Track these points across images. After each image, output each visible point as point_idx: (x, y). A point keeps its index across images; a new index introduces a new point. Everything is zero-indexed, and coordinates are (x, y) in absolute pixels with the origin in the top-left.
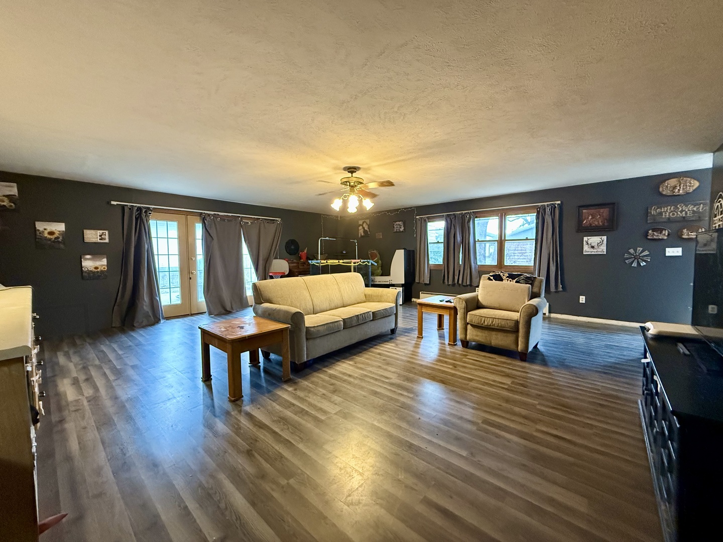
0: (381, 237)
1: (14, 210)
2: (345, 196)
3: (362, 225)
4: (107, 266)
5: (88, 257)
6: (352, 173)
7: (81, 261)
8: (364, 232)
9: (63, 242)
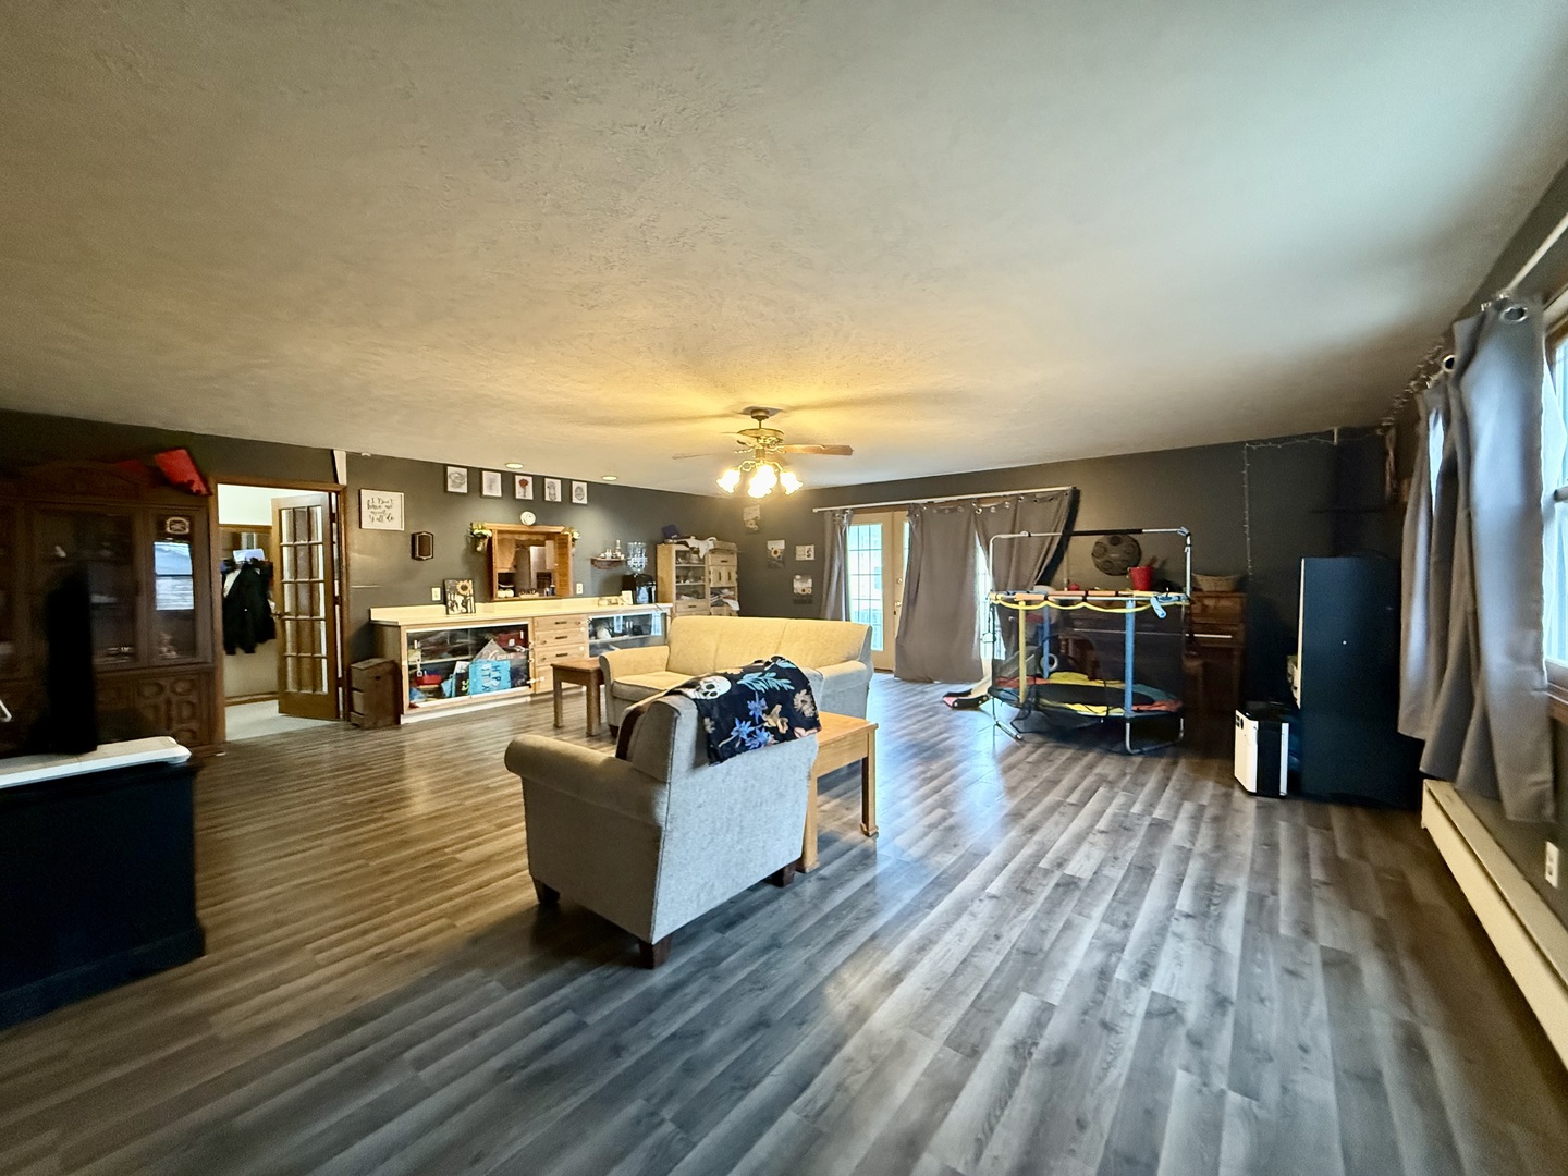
2: (747, 466)
6: (760, 421)
9: (784, 561)
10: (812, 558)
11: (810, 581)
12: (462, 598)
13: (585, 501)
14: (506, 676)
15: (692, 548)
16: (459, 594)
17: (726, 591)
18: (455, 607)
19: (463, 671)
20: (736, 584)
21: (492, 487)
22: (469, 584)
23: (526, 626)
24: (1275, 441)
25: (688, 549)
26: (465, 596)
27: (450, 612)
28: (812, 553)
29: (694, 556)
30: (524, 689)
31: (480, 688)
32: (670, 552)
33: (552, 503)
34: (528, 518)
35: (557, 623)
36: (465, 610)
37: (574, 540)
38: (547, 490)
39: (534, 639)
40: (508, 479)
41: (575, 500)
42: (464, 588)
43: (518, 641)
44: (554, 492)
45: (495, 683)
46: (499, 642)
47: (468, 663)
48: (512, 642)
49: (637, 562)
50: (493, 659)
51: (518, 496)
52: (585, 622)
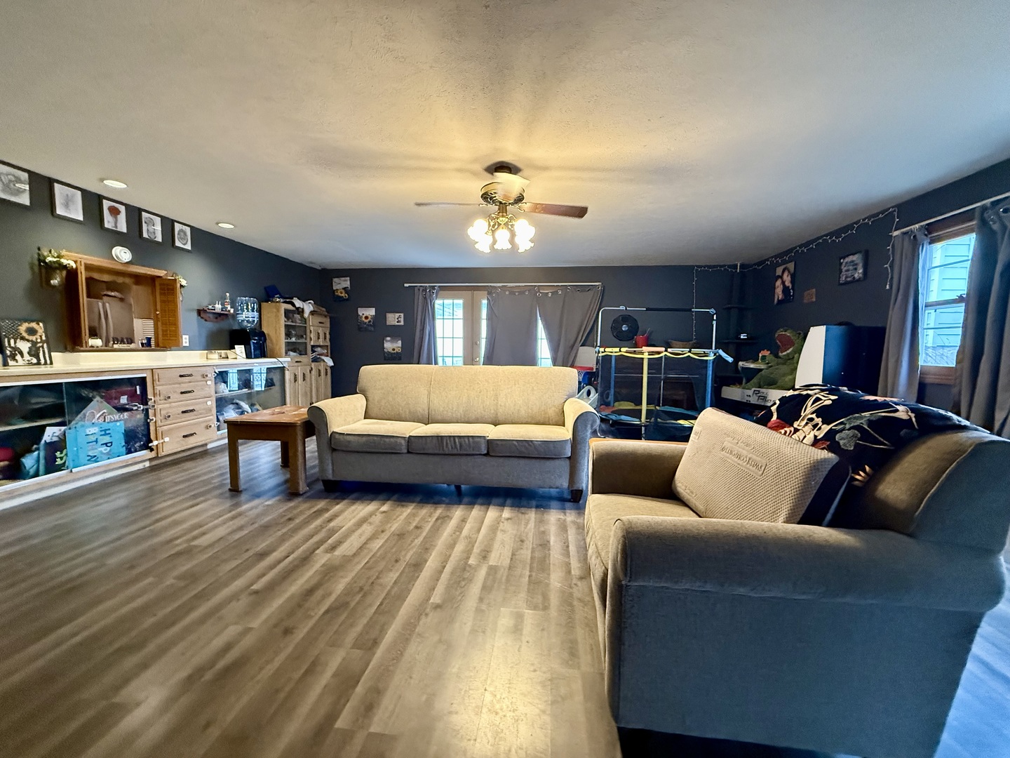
0: (814, 300)
1: (347, 300)
3: (781, 277)
4: (402, 348)
5: (388, 339)
7: (383, 343)
8: (783, 291)
9: (374, 325)
10: (402, 323)
11: (400, 342)
12: (29, 345)
13: (188, 247)
14: (119, 441)
15: (298, 308)
16: (23, 338)
17: (319, 349)
18: (18, 357)
19: (55, 439)
20: (329, 344)
21: (70, 207)
22: (40, 328)
23: (144, 379)
24: (709, 267)
25: (294, 308)
26: (34, 343)
27: (11, 363)
28: (402, 319)
29: (297, 316)
30: (145, 454)
31: (83, 458)
32: (278, 310)
33: (151, 242)
34: (122, 254)
35: (181, 376)
36: (35, 361)
37: (181, 286)
38: (145, 227)
39: (154, 395)
40: (93, 202)
41: (178, 244)
42: (32, 331)
43: (132, 396)
44: (153, 230)
45: (104, 449)
46: (108, 399)
47: (63, 428)
48: (124, 400)
49: (248, 316)
50: (101, 420)
51: (106, 225)
52: (212, 376)
